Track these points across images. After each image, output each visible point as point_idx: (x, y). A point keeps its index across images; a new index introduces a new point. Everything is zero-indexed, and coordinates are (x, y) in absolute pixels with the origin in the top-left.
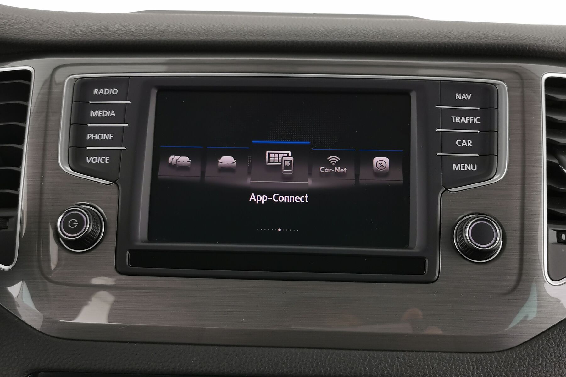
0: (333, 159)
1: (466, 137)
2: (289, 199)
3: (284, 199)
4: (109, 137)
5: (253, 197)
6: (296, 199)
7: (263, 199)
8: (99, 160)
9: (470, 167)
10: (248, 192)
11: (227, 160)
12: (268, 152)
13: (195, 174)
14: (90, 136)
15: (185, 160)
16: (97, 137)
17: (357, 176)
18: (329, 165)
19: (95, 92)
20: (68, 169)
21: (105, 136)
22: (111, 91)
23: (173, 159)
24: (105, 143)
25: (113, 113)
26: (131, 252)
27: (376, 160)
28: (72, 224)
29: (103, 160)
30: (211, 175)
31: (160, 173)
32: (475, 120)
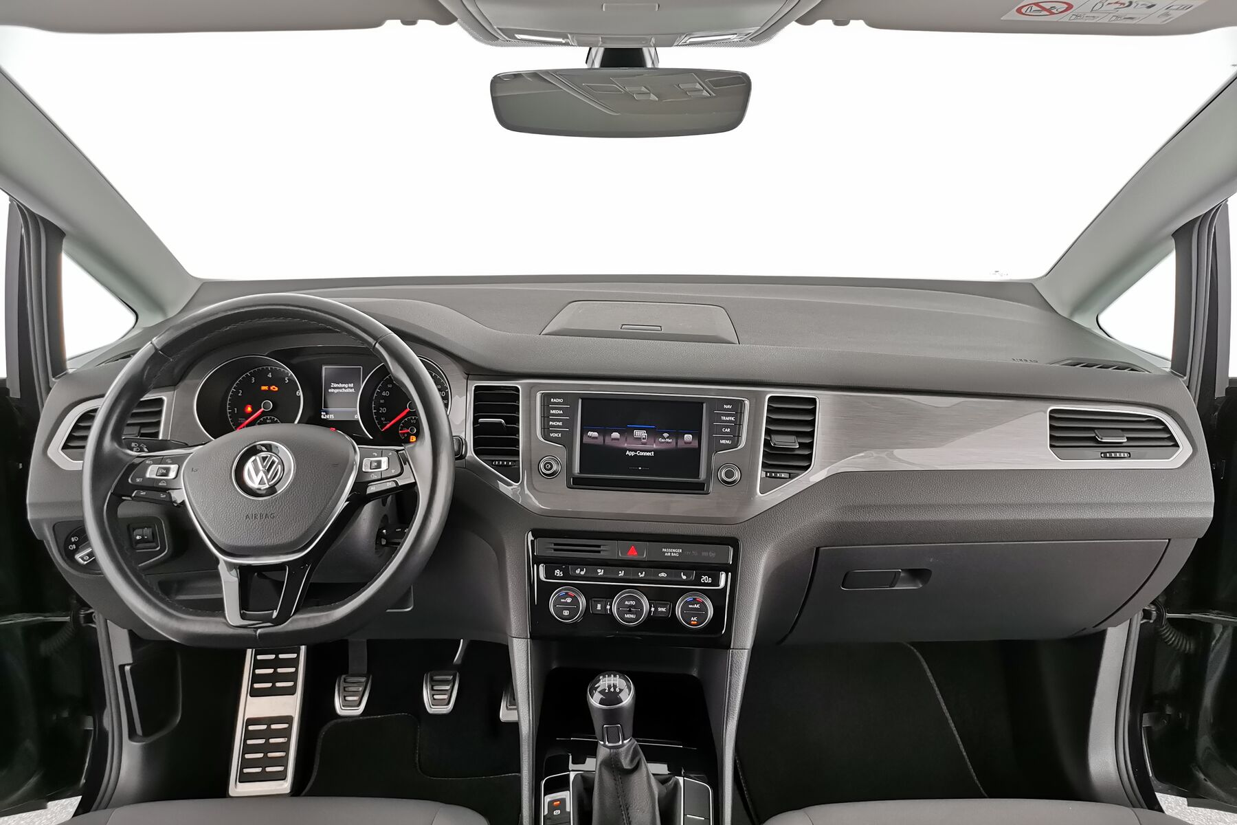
0: (666, 435)
1: (727, 427)
2: (645, 454)
3: (642, 454)
4: (560, 424)
5: (628, 453)
6: (648, 454)
7: (632, 454)
8: (556, 435)
9: (728, 442)
10: (626, 450)
11: (615, 435)
12: (635, 431)
13: (600, 441)
14: (551, 423)
15: (595, 434)
16: (554, 423)
17: (677, 443)
18: (664, 438)
19: (552, 400)
20: (542, 439)
21: (558, 423)
22: (559, 400)
23: (590, 433)
24: (558, 426)
25: (561, 412)
26: (573, 478)
27: (686, 436)
28: (547, 466)
29: (558, 435)
30: (608, 441)
31: (584, 441)
32: (733, 419)
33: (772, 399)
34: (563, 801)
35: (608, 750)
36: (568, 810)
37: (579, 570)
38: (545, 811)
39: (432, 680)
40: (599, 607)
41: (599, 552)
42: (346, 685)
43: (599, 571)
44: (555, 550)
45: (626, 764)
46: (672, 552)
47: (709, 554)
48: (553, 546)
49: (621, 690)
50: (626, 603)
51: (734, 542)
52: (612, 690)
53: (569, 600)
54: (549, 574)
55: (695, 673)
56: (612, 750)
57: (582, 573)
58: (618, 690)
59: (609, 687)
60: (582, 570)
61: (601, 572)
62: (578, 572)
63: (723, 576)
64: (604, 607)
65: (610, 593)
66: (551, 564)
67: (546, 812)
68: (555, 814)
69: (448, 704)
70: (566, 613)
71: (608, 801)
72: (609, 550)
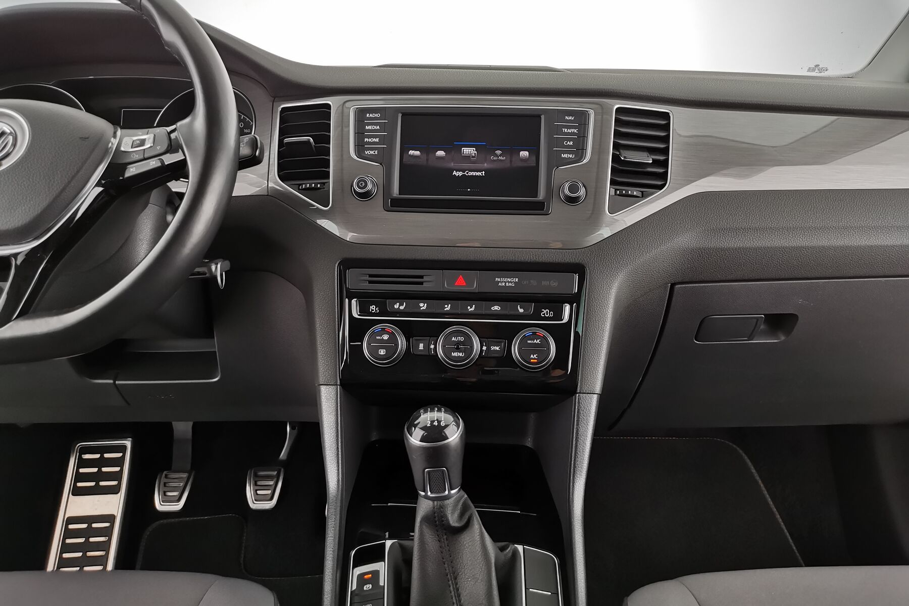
0: (499, 152)
1: (570, 140)
2: (474, 174)
3: (471, 174)
4: (377, 140)
5: (455, 173)
6: (478, 174)
7: (460, 174)
8: (372, 152)
9: (571, 156)
10: (452, 170)
11: (441, 153)
12: (463, 149)
13: (423, 160)
14: (366, 140)
15: (417, 153)
16: (370, 140)
17: (511, 161)
18: (496, 155)
19: (368, 115)
20: (355, 157)
21: (374, 140)
22: (376, 115)
23: (411, 152)
24: (374, 143)
25: (378, 127)
26: (391, 199)
27: (521, 153)
28: (361, 184)
29: (374, 152)
30: (432, 161)
31: (404, 160)
32: (575, 131)
33: (619, 110)
34: (376, 574)
35: (431, 503)
36: (381, 584)
37: (398, 304)
38: (353, 585)
39: (256, 475)
40: (421, 346)
41: (421, 283)
42: (166, 480)
43: (421, 305)
44: (370, 282)
45: (453, 519)
46: (507, 282)
47: (550, 284)
48: (367, 278)
49: (446, 426)
50: (453, 339)
51: (579, 269)
52: (436, 423)
53: (386, 337)
54: (364, 310)
55: (529, 443)
56: (436, 502)
57: (402, 308)
58: (443, 424)
59: (432, 422)
60: (401, 304)
61: (423, 306)
62: (396, 306)
63: (567, 308)
64: (427, 347)
65: (433, 331)
66: (365, 300)
67: (354, 587)
68: (365, 589)
69: (271, 499)
70: (382, 352)
71: (431, 567)
72: (432, 281)
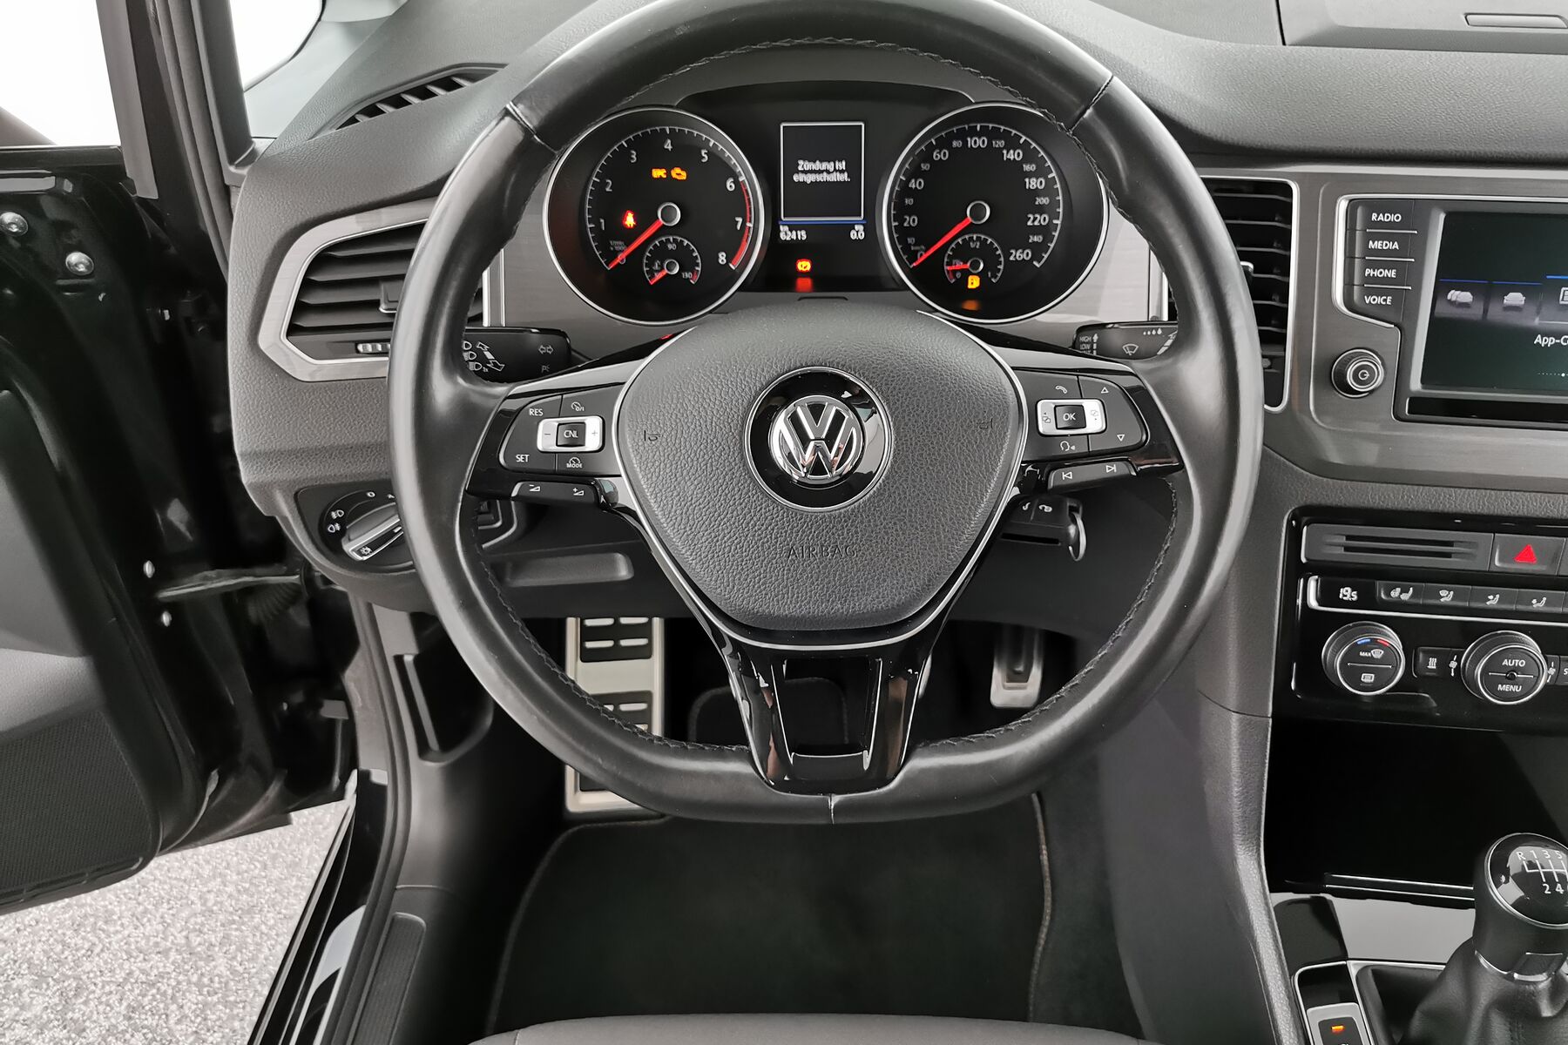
4: (1391, 273)
5: (1538, 340)
7: (1551, 341)
8: (1380, 300)
10: (1533, 333)
11: (1515, 298)
12: (1563, 289)
13: (1476, 312)
14: (1367, 271)
15: (1466, 297)
16: (1377, 273)
19: (1374, 217)
20: (1344, 310)
21: (1386, 273)
22: (1393, 218)
23: (1454, 295)
24: (1386, 280)
25: (1396, 246)
26: (1408, 398)
28: (1363, 375)
29: (1385, 300)
30: (1496, 314)
31: (1436, 311)
34: (1349, 1025)
35: (1513, 985)
37: (1398, 590)
38: (1317, 1041)
40: (1432, 663)
41: (1448, 555)
43: (1443, 593)
44: (1347, 549)
48: (1343, 540)
50: (1505, 662)
53: (1378, 654)
54: (1328, 595)
57: (1405, 597)
60: (1405, 591)
61: (1446, 596)
62: (1395, 593)
64: (1443, 665)
66: (1332, 576)
70: (1368, 678)
72: (1471, 552)
